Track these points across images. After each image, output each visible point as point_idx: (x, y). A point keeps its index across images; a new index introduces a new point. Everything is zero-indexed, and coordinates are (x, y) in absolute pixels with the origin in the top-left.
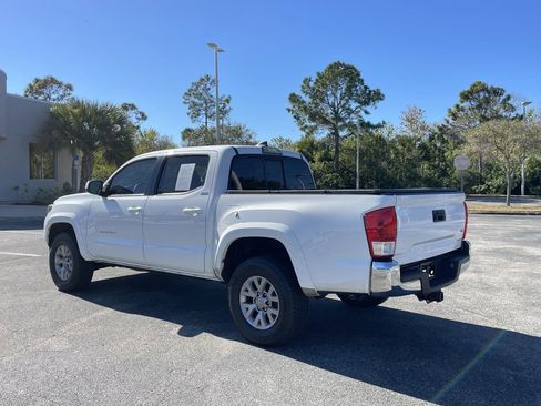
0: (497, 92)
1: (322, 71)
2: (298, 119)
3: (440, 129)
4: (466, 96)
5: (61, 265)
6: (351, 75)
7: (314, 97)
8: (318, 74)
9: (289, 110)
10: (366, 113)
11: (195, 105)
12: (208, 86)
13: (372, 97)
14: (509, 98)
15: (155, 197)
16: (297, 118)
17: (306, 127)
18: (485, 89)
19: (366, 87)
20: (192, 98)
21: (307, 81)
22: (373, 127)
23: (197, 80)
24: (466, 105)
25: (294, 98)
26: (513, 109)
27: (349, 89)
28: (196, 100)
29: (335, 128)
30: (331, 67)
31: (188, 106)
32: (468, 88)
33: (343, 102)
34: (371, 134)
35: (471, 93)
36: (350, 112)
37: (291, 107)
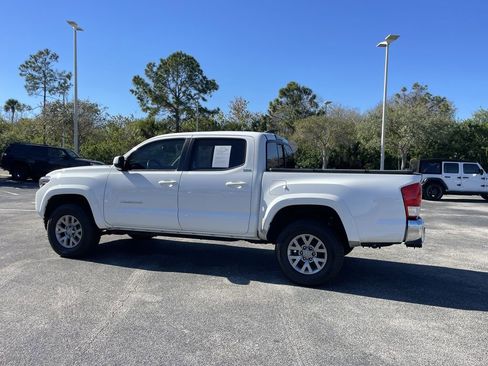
0: (307, 92)
1: (165, 58)
2: (142, 100)
3: (265, 118)
4: (283, 93)
5: (63, 235)
6: (191, 65)
7: (157, 81)
8: (162, 61)
9: (132, 91)
10: (204, 99)
11: (33, 77)
12: (48, 60)
13: (209, 86)
14: (314, 97)
15: (190, 173)
16: (140, 99)
17: (148, 108)
18: (298, 89)
19: (204, 78)
20: (30, 71)
21: (151, 66)
22: (209, 112)
23: (35, 53)
24: (284, 100)
25: (137, 81)
26: (317, 105)
27: (190, 77)
28: (34, 73)
29: (177, 111)
30: (174, 56)
31: (24, 78)
32: (285, 86)
33: (183, 89)
34: (207, 119)
35: (288, 90)
36: (190, 97)
37: (135, 89)
